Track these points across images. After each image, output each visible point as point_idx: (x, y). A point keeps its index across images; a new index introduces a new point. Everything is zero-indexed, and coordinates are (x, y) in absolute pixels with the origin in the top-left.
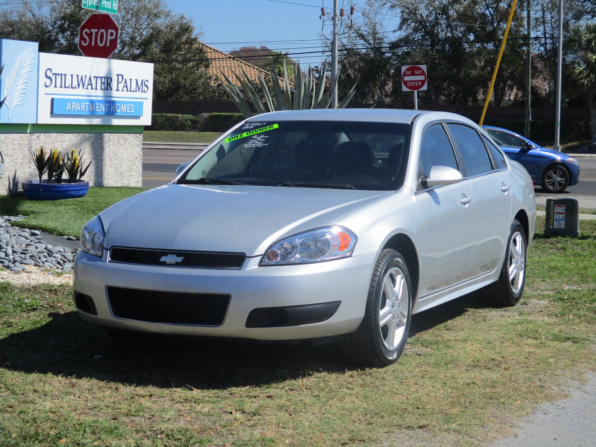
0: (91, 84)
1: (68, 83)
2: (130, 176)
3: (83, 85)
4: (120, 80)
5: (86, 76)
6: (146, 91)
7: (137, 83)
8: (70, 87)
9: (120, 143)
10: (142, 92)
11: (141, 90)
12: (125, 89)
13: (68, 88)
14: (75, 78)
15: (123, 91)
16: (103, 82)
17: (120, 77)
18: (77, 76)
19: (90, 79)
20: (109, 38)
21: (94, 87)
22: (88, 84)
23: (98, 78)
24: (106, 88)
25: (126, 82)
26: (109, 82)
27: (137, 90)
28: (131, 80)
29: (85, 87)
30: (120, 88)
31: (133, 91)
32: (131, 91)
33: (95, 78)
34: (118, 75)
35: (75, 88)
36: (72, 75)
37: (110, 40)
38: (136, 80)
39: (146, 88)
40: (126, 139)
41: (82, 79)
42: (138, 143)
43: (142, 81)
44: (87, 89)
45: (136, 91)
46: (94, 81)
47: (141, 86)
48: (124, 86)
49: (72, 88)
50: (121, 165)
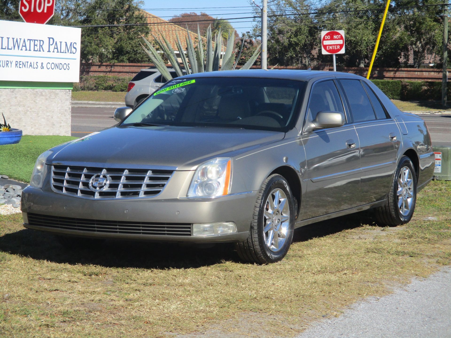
0: (25, 46)
1: (5, 45)
2: (61, 126)
3: (18, 47)
4: (51, 43)
5: (20, 39)
6: (74, 52)
7: (66, 45)
8: (7, 48)
9: (51, 97)
10: (71, 53)
11: (70, 51)
12: (56, 50)
13: (5, 49)
14: (11, 40)
15: (54, 52)
16: (36, 44)
17: (51, 40)
18: (13, 39)
19: (24, 41)
20: (47, 5)
21: (28, 49)
22: (23, 46)
23: (31, 41)
24: (39, 50)
25: (56, 43)
26: (41, 44)
27: (67, 51)
28: (61, 42)
29: (20, 48)
30: (51, 50)
31: (63, 52)
32: (61, 52)
33: (29, 41)
34: (49, 38)
35: (11, 49)
36: (8, 38)
37: (48, 7)
38: (66, 43)
39: (75, 50)
40: (57, 94)
41: (17, 41)
42: (67, 98)
43: (71, 43)
44: (21, 50)
45: (66, 53)
46: (28, 43)
47: (70, 47)
48: (55, 48)
49: (8, 49)
50: (52, 117)
